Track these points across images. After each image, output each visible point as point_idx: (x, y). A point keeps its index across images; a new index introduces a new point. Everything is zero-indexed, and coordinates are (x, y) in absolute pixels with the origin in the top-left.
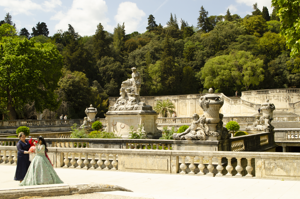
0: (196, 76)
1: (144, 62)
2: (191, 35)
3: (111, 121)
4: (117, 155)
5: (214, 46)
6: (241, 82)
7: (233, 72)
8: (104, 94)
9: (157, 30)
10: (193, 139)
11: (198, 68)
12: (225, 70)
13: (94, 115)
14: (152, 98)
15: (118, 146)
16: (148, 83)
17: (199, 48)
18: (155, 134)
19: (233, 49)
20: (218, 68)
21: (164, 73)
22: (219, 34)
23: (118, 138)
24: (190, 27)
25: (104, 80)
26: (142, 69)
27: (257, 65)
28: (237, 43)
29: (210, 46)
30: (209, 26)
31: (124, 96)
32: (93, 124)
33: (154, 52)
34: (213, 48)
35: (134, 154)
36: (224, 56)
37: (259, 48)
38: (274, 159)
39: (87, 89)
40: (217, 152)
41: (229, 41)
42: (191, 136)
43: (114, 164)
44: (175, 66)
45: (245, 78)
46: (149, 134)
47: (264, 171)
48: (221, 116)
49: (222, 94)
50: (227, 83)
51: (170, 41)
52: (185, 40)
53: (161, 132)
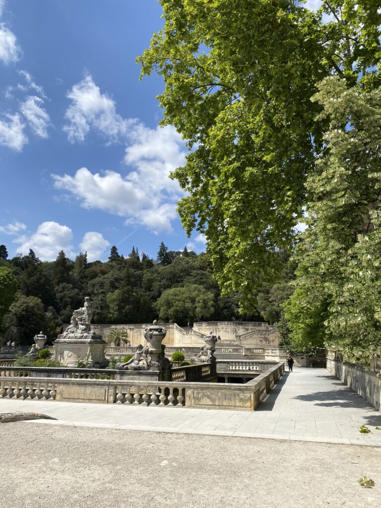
0: (152, 306)
1: (102, 290)
2: (150, 268)
3: (59, 350)
4: (56, 385)
5: (171, 279)
6: (194, 313)
7: (186, 304)
8: (59, 320)
9: (118, 260)
10: (135, 369)
11: (155, 299)
12: (179, 301)
13: (43, 342)
14: (107, 327)
15: (61, 375)
16: (105, 312)
17: (157, 280)
18: (102, 363)
19: (187, 282)
20: (173, 299)
21: (122, 302)
22: (176, 269)
23: (64, 366)
24: (150, 260)
25: (60, 306)
26: (100, 297)
27: (208, 298)
28: (192, 277)
29: (168, 279)
30: (168, 260)
31: (74, 324)
32: (41, 352)
33: (114, 282)
34: (170, 281)
35: (73, 384)
36: (179, 289)
37: (211, 283)
38: (202, 388)
39: (41, 315)
40: (157, 382)
41: (184, 275)
42: (133, 366)
43: (52, 394)
44: (133, 296)
45: (197, 310)
46: (96, 363)
47: (193, 401)
48: (163, 347)
49: (176, 324)
50: (181, 314)
51: (130, 272)
52: (145, 271)
53: (108, 362)
